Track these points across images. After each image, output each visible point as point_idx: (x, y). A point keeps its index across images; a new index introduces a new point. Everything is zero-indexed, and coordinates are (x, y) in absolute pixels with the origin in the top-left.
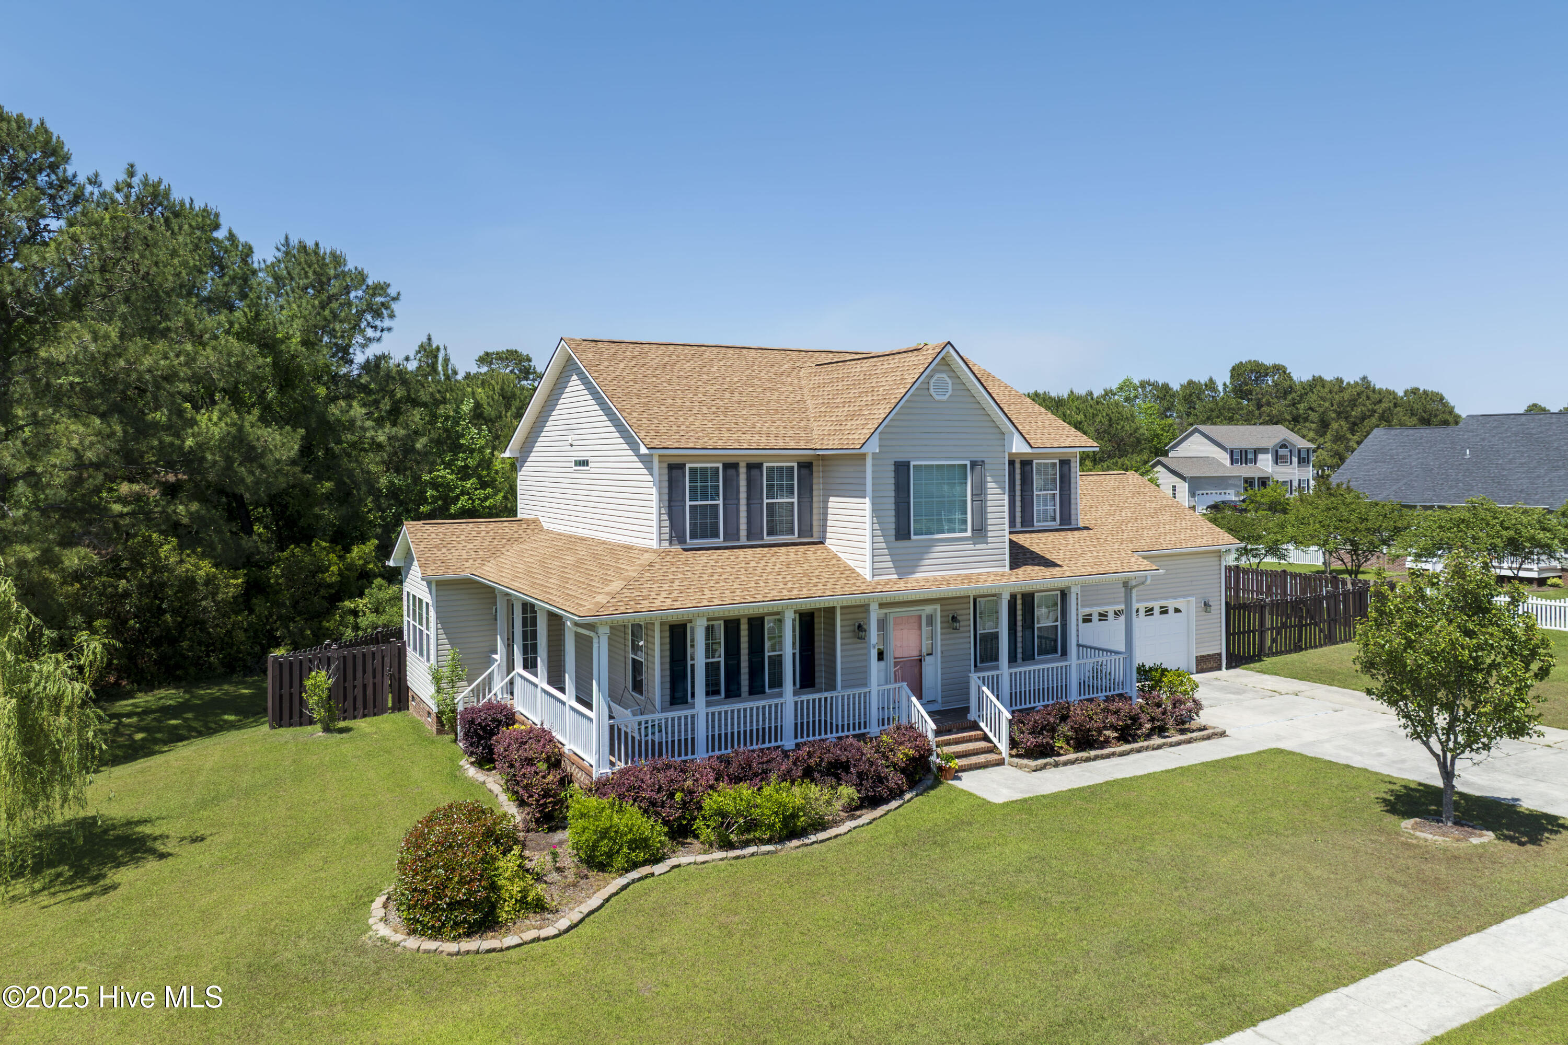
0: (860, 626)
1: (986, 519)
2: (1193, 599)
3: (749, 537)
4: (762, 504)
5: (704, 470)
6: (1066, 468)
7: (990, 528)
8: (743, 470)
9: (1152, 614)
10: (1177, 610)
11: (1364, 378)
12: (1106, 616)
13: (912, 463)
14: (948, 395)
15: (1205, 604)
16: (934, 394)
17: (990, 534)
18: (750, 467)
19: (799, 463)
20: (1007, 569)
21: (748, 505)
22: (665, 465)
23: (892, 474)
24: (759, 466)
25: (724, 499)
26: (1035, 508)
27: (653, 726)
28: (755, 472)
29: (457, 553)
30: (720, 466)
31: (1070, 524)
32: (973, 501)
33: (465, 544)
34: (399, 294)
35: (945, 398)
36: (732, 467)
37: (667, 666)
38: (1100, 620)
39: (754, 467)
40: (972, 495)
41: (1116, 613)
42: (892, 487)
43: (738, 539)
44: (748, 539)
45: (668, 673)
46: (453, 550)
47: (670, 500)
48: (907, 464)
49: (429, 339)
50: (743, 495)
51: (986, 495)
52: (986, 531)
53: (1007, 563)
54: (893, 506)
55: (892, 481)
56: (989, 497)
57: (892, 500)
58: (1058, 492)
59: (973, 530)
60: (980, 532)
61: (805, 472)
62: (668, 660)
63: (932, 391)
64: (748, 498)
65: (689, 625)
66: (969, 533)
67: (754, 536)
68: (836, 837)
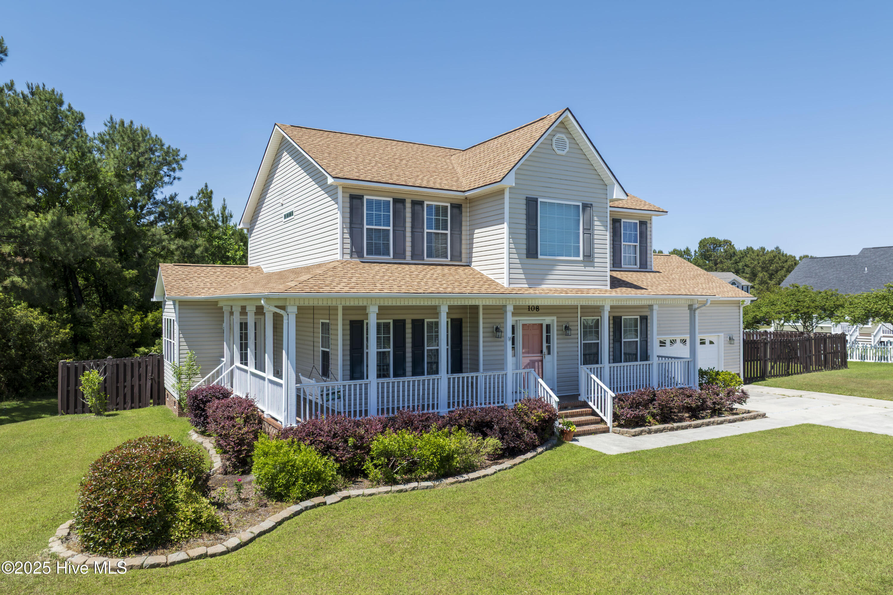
0: (497, 329)
1: (593, 248)
2: (722, 335)
3: (413, 258)
4: (423, 232)
5: (378, 202)
6: (644, 227)
7: (596, 255)
8: (408, 205)
10: (711, 343)
11: (777, 248)
12: (665, 343)
13: (539, 200)
14: (566, 151)
15: (730, 339)
16: (556, 149)
17: (596, 260)
18: (414, 201)
19: (451, 204)
20: (608, 287)
21: (412, 232)
22: (348, 195)
23: (524, 207)
24: (421, 203)
25: (394, 226)
26: (623, 255)
28: (418, 208)
29: (197, 284)
30: (391, 200)
31: (646, 268)
32: (584, 234)
33: (203, 278)
34: (186, 156)
35: (563, 153)
36: (399, 202)
37: (348, 353)
38: (661, 346)
39: (417, 204)
40: (584, 229)
41: (671, 342)
42: (524, 217)
43: (405, 258)
44: (412, 259)
45: (348, 358)
46: (193, 282)
47: (351, 223)
48: (536, 200)
49: (206, 186)
50: (408, 225)
51: (593, 230)
52: (594, 257)
53: (609, 284)
54: (524, 232)
55: (524, 212)
56: (595, 232)
57: (524, 227)
58: (638, 244)
59: (584, 256)
60: (589, 258)
61: (456, 211)
62: (348, 348)
63: (554, 146)
64: (413, 227)
65: (365, 322)
66: (581, 258)
67: (417, 256)
68: (484, 476)
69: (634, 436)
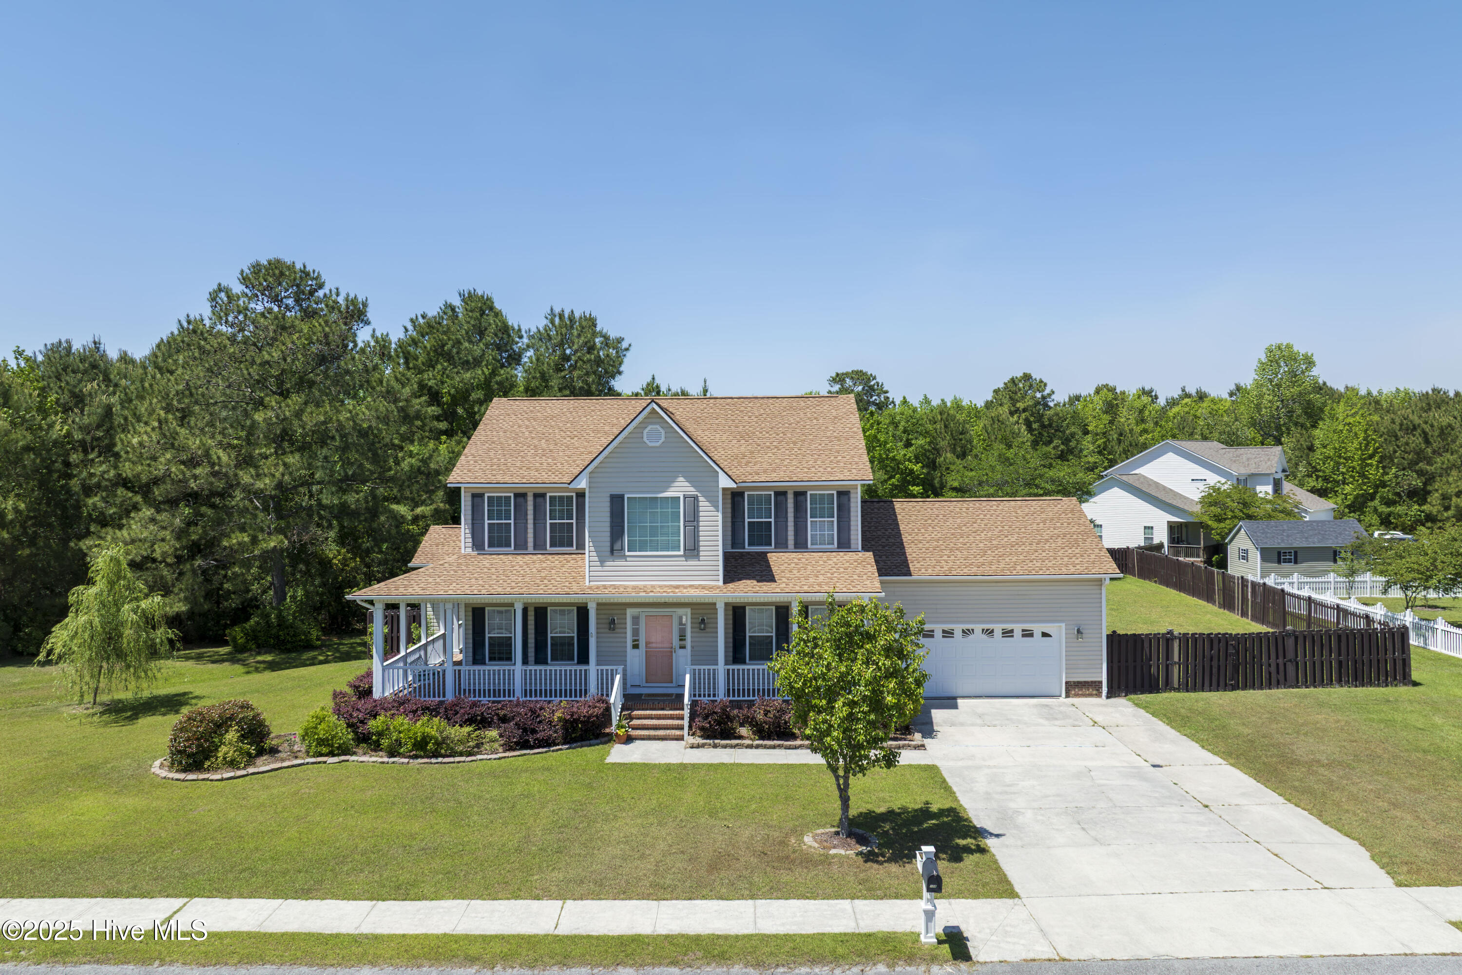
0: (613, 620)
1: (699, 541)
2: (1063, 625)
3: (535, 548)
4: (546, 523)
5: (499, 498)
6: (844, 499)
7: (701, 548)
8: (530, 499)
9: (1012, 636)
10: (1045, 635)
12: (953, 634)
13: (626, 496)
14: (661, 442)
15: (1079, 631)
16: (647, 442)
17: (701, 553)
18: (536, 496)
19: (576, 494)
20: (721, 583)
21: (534, 524)
22: (470, 494)
23: (608, 504)
24: (543, 495)
25: (515, 519)
26: (809, 533)
27: (424, 675)
28: (539, 500)
30: (512, 495)
31: (850, 548)
32: (685, 527)
35: (658, 444)
36: (520, 496)
37: (471, 636)
38: (944, 637)
39: (539, 496)
40: (685, 521)
41: (963, 631)
42: (608, 514)
43: (527, 549)
44: (535, 549)
45: (472, 641)
47: (472, 519)
48: (622, 497)
50: (530, 517)
51: (698, 521)
52: (698, 551)
53: (721, 578)
54: (608, 529)
55: (608, 509)
56: (701, 524)
57: (608, 524)
58: (835, 519)
59: (685, 550)
60: (693, 551)
61: (582, 500)
62: (471, 632)
63: (645, 439)
64: (535, 519)
65: (485, 609)
66: (681, 553)
67: (539, 546)
68: (459, 762)
69: (692, 747)
